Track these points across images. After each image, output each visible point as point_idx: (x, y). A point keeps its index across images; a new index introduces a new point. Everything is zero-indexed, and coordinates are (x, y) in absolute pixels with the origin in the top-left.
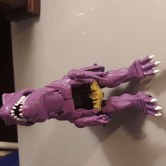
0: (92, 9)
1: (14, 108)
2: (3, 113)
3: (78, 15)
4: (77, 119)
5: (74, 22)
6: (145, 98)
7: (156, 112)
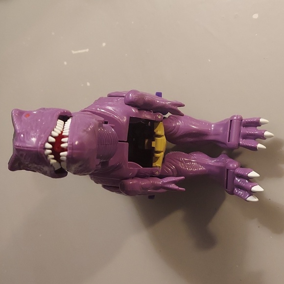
0: (104, 44)
1: (52, 139)
2: (24, 145)
3: (74, 52)
4: (127, 179)
5: (65, 63)
6: (237, 168)
7: (252, 193)
